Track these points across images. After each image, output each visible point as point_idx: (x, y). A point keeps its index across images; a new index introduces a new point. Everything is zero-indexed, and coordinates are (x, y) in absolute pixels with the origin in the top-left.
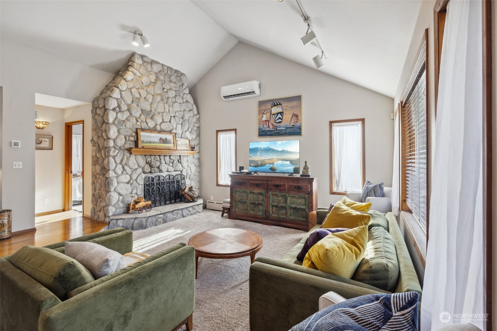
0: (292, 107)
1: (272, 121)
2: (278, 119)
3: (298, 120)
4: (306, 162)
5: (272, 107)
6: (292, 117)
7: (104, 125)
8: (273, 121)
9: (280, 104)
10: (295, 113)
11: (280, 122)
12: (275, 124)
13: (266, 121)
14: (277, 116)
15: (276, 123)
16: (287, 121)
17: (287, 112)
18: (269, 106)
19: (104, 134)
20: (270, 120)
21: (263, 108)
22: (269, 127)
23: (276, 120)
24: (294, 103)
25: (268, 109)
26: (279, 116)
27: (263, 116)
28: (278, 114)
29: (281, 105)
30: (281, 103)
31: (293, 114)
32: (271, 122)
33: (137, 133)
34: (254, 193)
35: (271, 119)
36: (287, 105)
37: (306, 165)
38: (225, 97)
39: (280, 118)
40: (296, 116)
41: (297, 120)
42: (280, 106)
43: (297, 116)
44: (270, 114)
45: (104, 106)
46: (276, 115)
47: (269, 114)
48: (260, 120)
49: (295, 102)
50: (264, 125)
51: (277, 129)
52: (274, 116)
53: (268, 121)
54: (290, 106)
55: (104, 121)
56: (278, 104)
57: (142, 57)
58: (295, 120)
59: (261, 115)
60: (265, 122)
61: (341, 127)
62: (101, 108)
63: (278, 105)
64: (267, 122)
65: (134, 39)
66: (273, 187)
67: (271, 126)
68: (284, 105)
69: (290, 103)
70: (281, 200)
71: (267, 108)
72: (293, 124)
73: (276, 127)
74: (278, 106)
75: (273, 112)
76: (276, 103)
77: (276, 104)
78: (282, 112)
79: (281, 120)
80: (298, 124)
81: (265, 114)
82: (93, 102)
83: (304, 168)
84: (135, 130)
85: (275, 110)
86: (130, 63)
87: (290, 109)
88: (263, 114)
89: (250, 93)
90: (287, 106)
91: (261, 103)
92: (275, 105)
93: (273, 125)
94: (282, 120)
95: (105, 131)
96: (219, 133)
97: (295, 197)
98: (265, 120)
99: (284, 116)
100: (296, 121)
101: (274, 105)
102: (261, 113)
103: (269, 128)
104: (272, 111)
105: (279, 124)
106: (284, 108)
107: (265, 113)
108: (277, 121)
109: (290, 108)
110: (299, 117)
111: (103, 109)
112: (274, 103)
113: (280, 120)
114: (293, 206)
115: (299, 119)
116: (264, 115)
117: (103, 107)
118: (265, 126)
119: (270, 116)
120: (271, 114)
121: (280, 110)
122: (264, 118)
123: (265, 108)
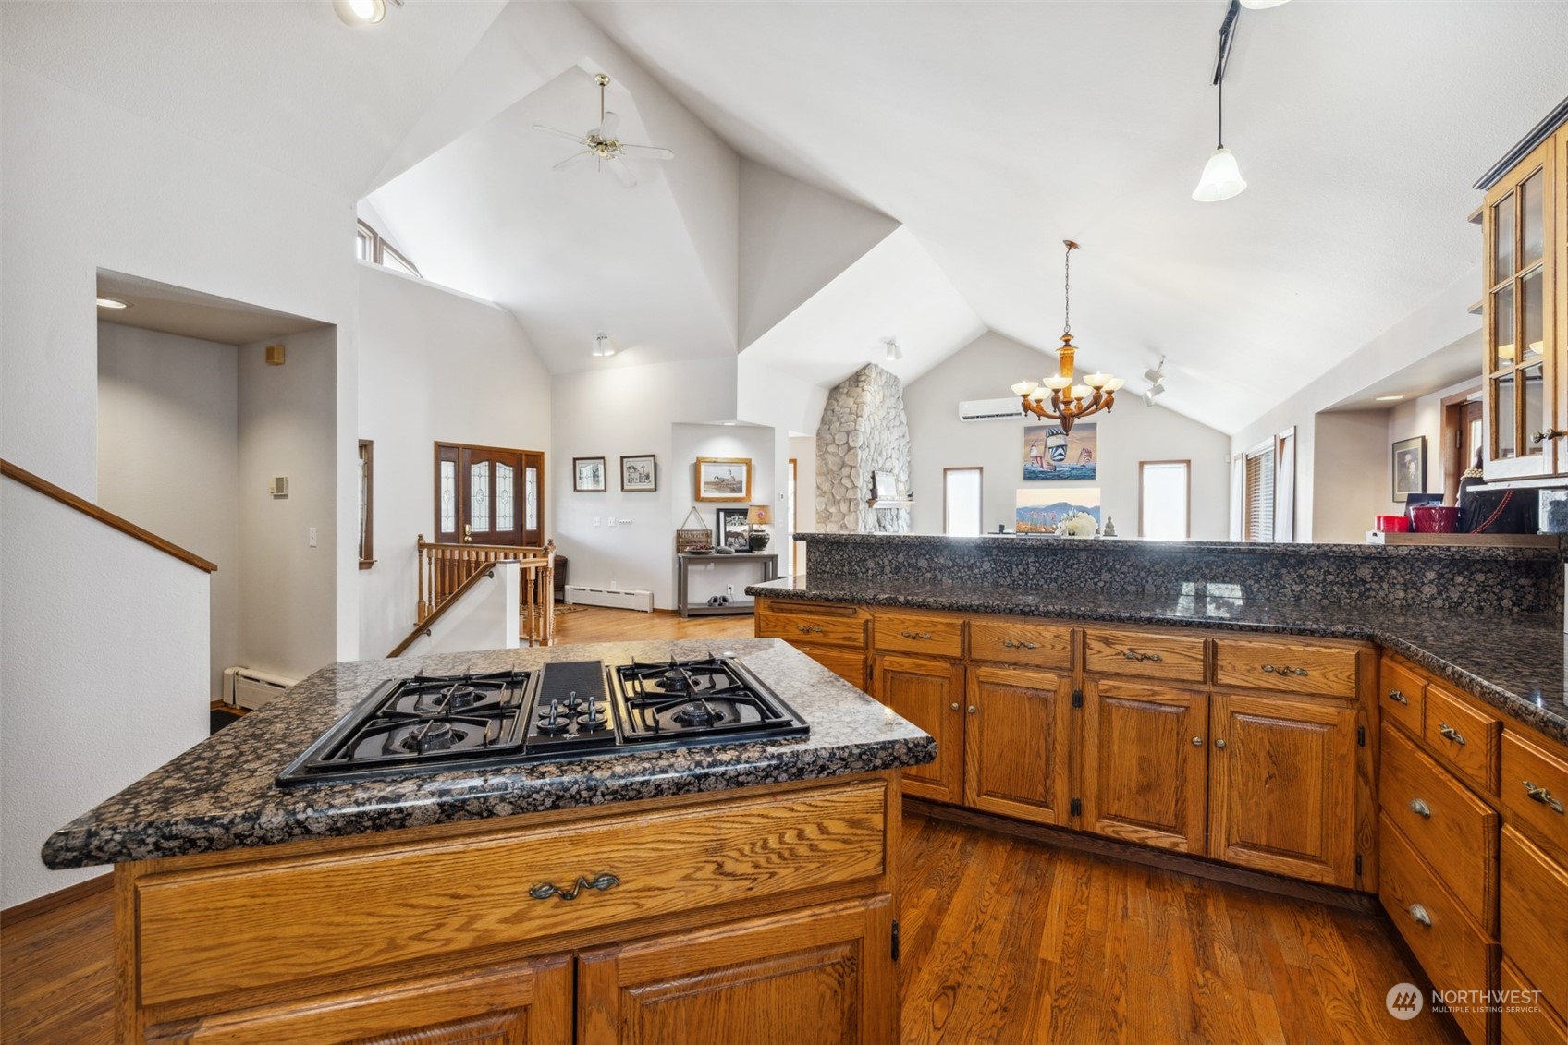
0: (1081, 439)
1: (1048, 457)
2: (1058, 455)
4: (1109, 519)
7: (846, 471)
9: (1061, 434)
10: (1086, 447)
11: (1061, 460)
13: (1037, 457)
14: (1056, 450)
16: (1073, 459)
18: (1043, 434)
19: (846, 482)
20: (1044, 456)
21: (1033, 436)
22: (1042, 467)
24: (1085, 434)
25: (1041, 440)
26: (1060, 450)
27: (1031, 449)
28: (1058, 447)
33: (873, 477)
36: (1073, 435)
37: (1109, 522)
38: (964, 418)
39: (1061, 454)
42: (1062, 436)
43: (1089, 453)
45: (847, 442)
48: (1027, 456)
49: (1086, 431)
50: (1033, 463)
53: (1041, 458)
54: (1078, 438)
55: (844, 462)
56: (1059, 432)
57: (876, 366)
59: (1028, 448)
60: (1035, 459)
61: (1155, 470)
62: (838, 446)
63: (1057, 434)
64: (1039, 459)
65: (889, 352)
67: (1045, 466)
69: (1078, 433)
71: (1040, 438)
72: (1083, 463)
74: (1058, 436)
75: (1049, 444)
76: (1054, 431)
77: (1055, 433)
78: (1066, 446)
79: (1062, 457)
80: (1090, 464)
81: (1035, 446)
82: (818, 434)
83: (1107, 526)
84: (871, 475)
86: (863, 378)
88: (1032, 446)
89: (1012, 415)
90: (1073, 437)
91: (1028, 430)
92: (1053, 435)
93: (1049, 464)
94: (1064, 456)
95: (849, 476)
96: (949, 473)
98: (1035, 455)
101: (1051, 434)
102: (1030, 444)
105: (1059, 463)
106: (1068, 439)
107: (1035, 444)
111: (846, 446)
112: (1051, 431)
113: (1061, 457)
116: (1033, 448)
117: (844, 444)
118: (1034, 465)
121: (1062, 443)
122: (1035, 452)
123: (1036, 438)
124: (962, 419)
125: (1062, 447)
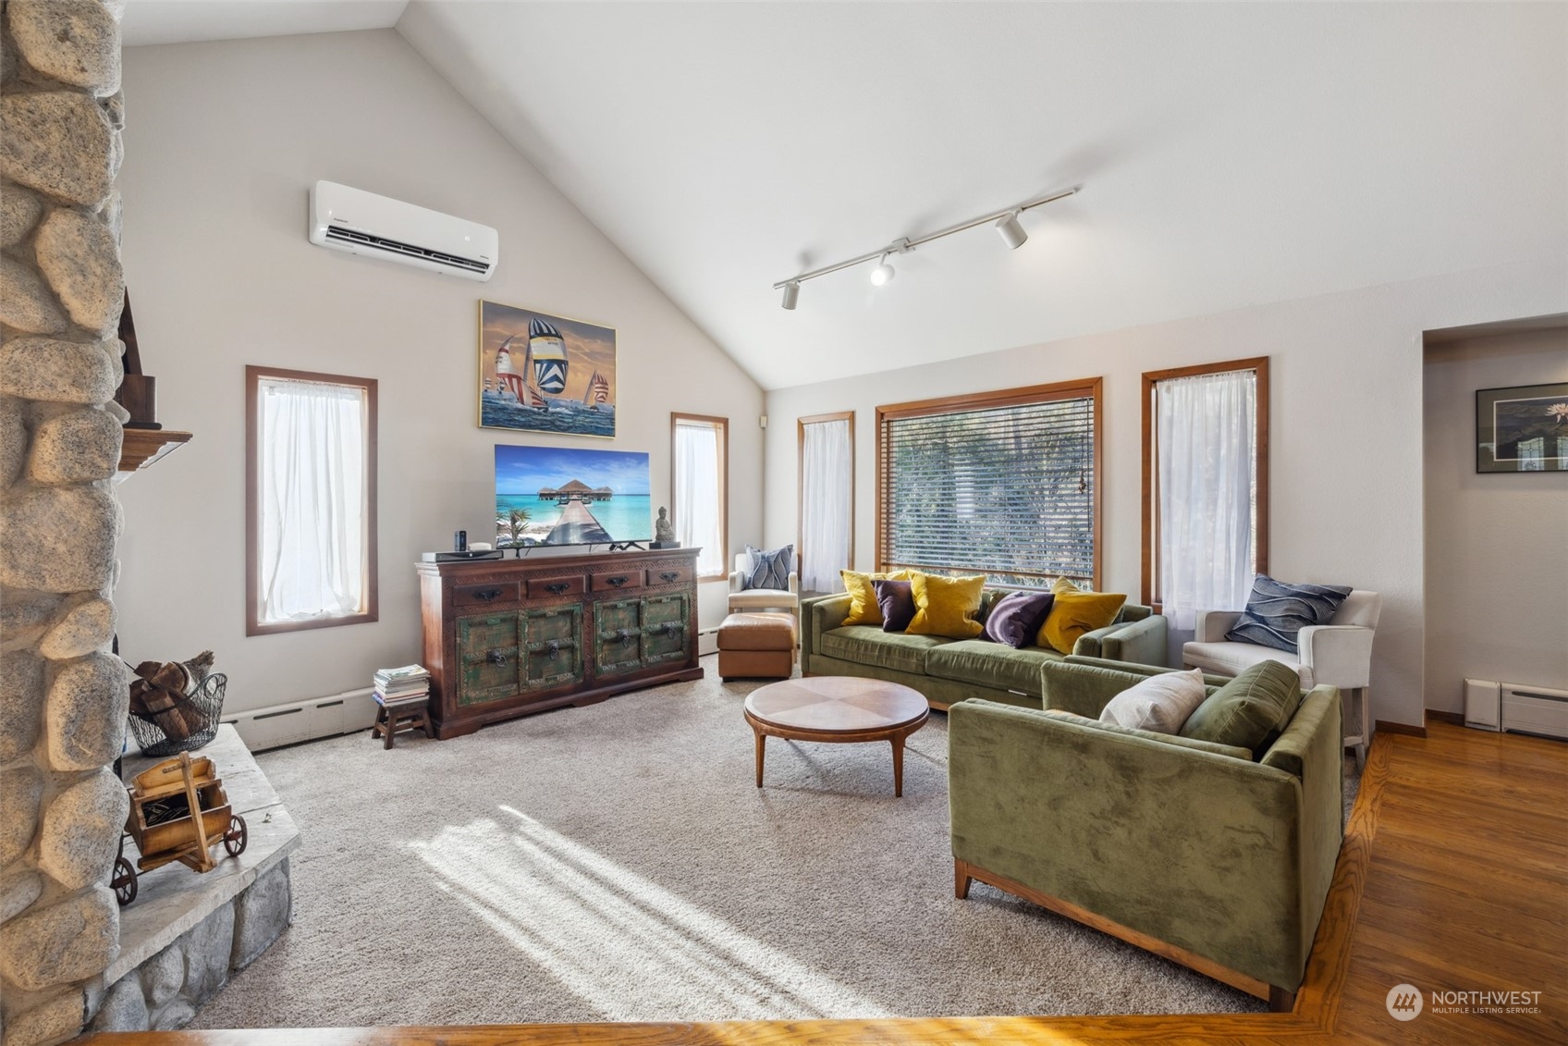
0: (591, 355)
1: (532, 381)
2: (551, 380)
3: (607, 394)
4: (661, 511)
5: (531, 337)
6: (591, 383)
8: (536, 382)
9: (558, 335)
10: (599, 372)
11: (557, 391)
12: (543, 392)
13: (510, 377)
14: (548, 369)
15: (544, 389)
16: (578, 390)
17: (579, 366)
18: (522, 329)
20: (525, 376)
21: (500, 328)
22: (521, 399)
23: (544, 380)
24: (598, 345)
25: (519, 340)
26: (555, 370)
27: (498, 357)
28: (551, 362)
29: (561, 337)
30: (563, 332)
31: (594, 376)
32: (528, 383)
34: (544, 616)
35: (529, 375)
36: (579, 344)
37: (661, 519)
38: (330, 232)
39: (556, 378)
40: (602, 383)
41: (604, 395)
42: (558, 340)
43: (604, 384)
44: (524, 357)
46: (545, 365)
47: (521, 357)
48: (486, 373)
49: (599, 342)
50: (502, 388)
51: (547, 409)
52: (538, 366)
53: (519, 379)
54: (587, 350)
56: (553, 332)
58: (600, 394)
59: (492, 353)
60: (507, 379)
63: (550, 334)
64: (514, 380)
66: (607, 586)
67: (527, 397)
68: (568, 340)
69: (586, 341)
70: (623, 620)
71: (516, 336)
72: (593, 403)
73: (546, 402)
74: (552, 339)
75: (535, 354)
76: (545, 327)
77: (546, 331)
78: (565, 362)
79: (560, 386)
81: (507, 352)
85: (541, 348)
87: (586, 358)
88: (501, 350)
89: (459, 261)
90: (578, 348)
91: (492, 312)
92: (542, 334)
93: (535, 396)
94: (564, 385)
96: (262, 379)
97: (660, 601)
98: (507, 372)
99: (570, 376)
100: (602, 397)
101: (538, 332)
102: (492, 343)
103: (523, 403)
104: (533, 349)
105: (553, 396)
106: (570, 350)
107: (507, 347)
108: (547, 386)
109: (585, 354)
110: (609, 387)
112: (539, 324)
113: (555, 384)
114: (658, 626)
115: (609, 392)
116: (503, 354)
118: (507, 394)
119: (526, 365)
120: (527, 359)
121: (560, 356)
122: (505, 366)
123: (507, 333)
124: (322, 230)
125: (560, 363)
